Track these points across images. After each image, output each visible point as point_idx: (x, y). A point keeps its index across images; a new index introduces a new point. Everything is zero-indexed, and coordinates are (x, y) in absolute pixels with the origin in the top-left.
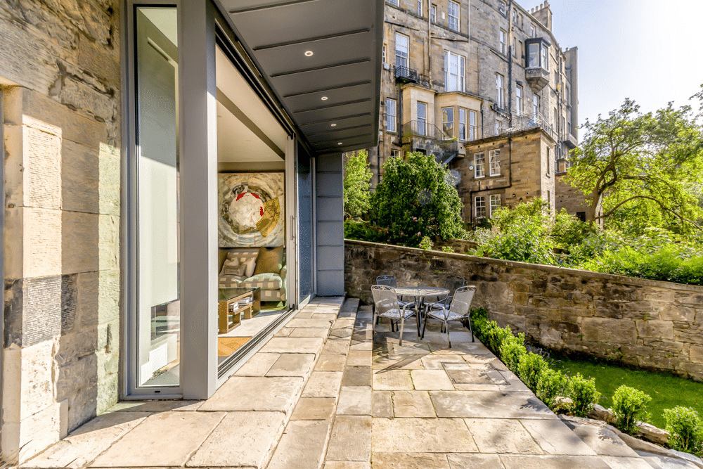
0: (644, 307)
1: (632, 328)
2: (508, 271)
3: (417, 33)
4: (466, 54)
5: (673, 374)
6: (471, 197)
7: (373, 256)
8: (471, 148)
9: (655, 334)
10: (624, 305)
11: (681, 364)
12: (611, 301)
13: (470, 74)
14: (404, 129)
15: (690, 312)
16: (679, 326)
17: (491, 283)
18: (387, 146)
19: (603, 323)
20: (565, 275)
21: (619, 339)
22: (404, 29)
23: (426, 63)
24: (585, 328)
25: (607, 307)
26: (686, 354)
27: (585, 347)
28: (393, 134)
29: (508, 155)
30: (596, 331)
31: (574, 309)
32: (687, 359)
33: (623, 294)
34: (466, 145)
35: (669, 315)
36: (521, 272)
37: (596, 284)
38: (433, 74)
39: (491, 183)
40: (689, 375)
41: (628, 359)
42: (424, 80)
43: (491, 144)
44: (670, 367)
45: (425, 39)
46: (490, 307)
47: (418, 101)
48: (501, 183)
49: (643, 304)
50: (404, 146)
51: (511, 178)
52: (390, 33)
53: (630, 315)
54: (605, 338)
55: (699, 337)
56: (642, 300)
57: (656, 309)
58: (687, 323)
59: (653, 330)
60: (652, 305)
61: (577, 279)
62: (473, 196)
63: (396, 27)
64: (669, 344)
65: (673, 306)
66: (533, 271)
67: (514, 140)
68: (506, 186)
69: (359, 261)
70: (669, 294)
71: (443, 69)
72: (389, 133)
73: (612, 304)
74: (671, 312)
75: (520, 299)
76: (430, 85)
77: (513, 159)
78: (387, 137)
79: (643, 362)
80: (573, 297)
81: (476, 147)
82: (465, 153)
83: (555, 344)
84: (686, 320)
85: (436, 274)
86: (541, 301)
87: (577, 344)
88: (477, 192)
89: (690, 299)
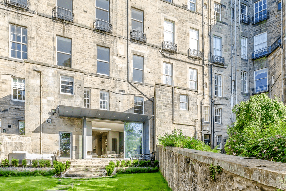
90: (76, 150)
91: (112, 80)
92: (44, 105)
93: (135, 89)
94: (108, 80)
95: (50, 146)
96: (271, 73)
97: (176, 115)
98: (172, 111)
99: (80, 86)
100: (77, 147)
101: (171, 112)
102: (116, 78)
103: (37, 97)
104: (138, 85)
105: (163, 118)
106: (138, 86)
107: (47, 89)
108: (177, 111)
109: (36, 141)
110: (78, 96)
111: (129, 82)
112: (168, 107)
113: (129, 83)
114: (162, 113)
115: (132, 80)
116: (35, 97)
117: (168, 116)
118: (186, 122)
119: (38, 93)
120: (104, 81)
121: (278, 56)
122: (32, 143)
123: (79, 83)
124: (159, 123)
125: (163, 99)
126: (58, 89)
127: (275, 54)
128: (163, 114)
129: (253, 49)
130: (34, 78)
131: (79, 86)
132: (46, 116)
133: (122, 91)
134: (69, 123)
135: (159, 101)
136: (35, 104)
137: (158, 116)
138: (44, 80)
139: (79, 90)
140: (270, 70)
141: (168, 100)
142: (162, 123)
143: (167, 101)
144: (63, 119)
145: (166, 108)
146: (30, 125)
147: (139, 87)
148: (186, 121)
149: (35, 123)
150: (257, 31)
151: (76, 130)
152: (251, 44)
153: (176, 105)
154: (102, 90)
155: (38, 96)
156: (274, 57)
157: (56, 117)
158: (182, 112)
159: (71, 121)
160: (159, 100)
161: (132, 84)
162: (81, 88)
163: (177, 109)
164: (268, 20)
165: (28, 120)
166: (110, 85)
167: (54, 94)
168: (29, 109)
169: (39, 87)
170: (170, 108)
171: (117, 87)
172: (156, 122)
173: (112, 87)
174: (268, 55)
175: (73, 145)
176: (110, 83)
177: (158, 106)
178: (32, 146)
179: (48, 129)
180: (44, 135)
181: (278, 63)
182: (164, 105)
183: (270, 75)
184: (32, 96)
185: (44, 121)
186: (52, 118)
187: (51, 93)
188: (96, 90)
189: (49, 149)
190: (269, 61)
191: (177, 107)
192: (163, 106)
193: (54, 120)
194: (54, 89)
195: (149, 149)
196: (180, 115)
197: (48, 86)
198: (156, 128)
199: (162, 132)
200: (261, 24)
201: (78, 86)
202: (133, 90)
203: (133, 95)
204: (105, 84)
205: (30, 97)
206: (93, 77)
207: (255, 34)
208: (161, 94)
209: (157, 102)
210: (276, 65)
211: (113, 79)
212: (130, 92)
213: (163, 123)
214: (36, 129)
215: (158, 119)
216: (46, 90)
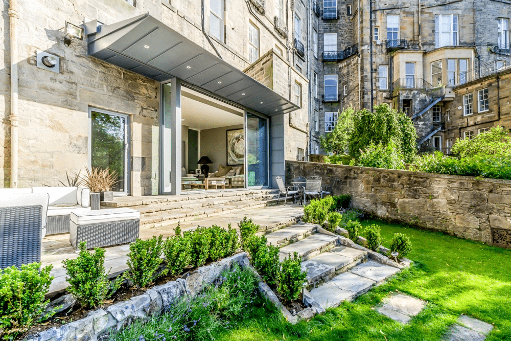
0: (431, 191)
1: (424, 205)
2: (362, 173)
3: (407, 10)
4: (460, 12)
5: (445, 233)
6: (460, 132)
7: (302, 168)
8: (460, 91)
9: (436, 208)
10: (420, 190)
11: (450, 227)
12: (413, 188)
13: (463, 27)
14: (394, 86)
15: (456, 193)
16: (450, 203)
17: (354, 180)
18: (379, 101)
19: (409, 202)
20: (390, 174)
21: (417, 211)
22: (395, 10)
23: (416, 30)
24: (400, 205)
25: (411, 192)
26: (453, 220)
27: (399, 217)
28: (385, 91)
29: (497, 92)
30: (405, 207)
31: (394, 193)
32: (454, 223)
33: (419, 183)
34: (454, 89)
35: (444, 195)
36: (368, 173)
37: (405, 178)
38: (423, 38)
39: (479, 119)
40: (454, 234)
41: (422, 223)
42: (413, 45)
43: (479, 85)
44: (444, 229)
45: (415, 12)
46: (353, 195)
47: (406, 62)
48: (489, 117)
49: (430, 189)
50: (394, 99)
51: (499, 112)
52: (382, 17)
53: (423, 196)
54: (409, 211)
55: (461, 209)
56: (430, 186)
57: (437, 192)
58: (454, 200)
59: (435, 205)
60: (435, 190)
61: (396, 175)
62: (462, 131)
63: (388, 11)
64: (444, 214)
65: (447, 190)
66: (373, 172)
67: (502, 78)
68: (494, 120)
69: (297, 171)
70: (444, 181)
71: (433, 31)
72: (381, 91)
73: (413, 190)
74: (445, 194)
75: (367, 189)
76: (420, 47)
77: (502, 95)
78: (380, 94)
79: (429, 225)
80: (394, 186)
81: (465, 90)
82: (454, 96)
83: (384, 215)
84: (453, 198)
85: (329, 176)
86: (377, 189)
87: (395, 215)
88: (466, 127)
89: (456, 185)
90: (143, 169)
91: (176, 14)
94: (167, 11)
95: (52, 154)
96: (342, 82)
102: (182, 13)
111: (205, 32)
113: (205, 35)
121: (353, 65)
125: (280, 81)
127: (349, 61)
129: (323, 48)
132: (32, 38)
134: (122, 85)
135: (277, 84)
140: (341, 79)
141: (285, 86)
144: (101, 69)
148: (300, 125)
150: (327, 28)
151: (142, 110)
152: (321, 42)
156: (348, 65)
157: (77, 56)
159: (130, 81)
160: (276, 82)
161: (210, 38)
164: (338, 21)
166: (172, 24)
174: (339, 61)
175: (134, 156)
181: (353, 72)
183: (341, 84)
185: (25, 56)
186: (62, 55)
189: (51, 166)
190: (340, 68)
193: (69, 63)
195: (285, 170)
196: (296, 114)
200: (332, 22)
207: (325, 32)
208: (278, 72)
210: (351, 74)
211: (176, 12)
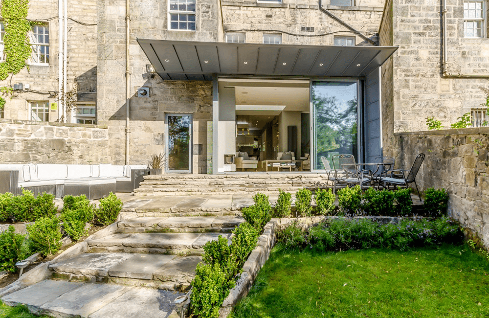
17: (452, 159)
36: (470, 140)
46: (452, 189)
75: (469, 178)
90: (200, 153)
91: (287, 11)
92: (133, 58)
93: (336, 22)
94: (279, 11)
95: (145, 146)
97: (450, 53)
98: (439, 46)
99: (210, 8)
100: (202, 148)
101: (436, 48)
102: (294, 4)
103: (121, 42)
104: (342, 12)
105: (413, 66)
106: (342, 15)
107: (141, 24)
108: (452, 43)
109: (118, 136)
110: (205, 31)
111: (323, 8)
112: (427, 34)
113: (323, 11)
114: (412, 52)
115: (329, 3)
116: (115, 42)
117: (429, 59)
118: (483, 70)
119: (121, 34)
120: (271, 14)
122: (111, 141)
123: (206, 3)
124: (402, 78)
125: (412, 16)
126: (163, 21)
128: (413, 56)
130: (113, 3)
131: (207, 10)
132: (137, 82)
133: (308, 29)
134: (185, 93)
135: (403, 23)
136: (117, 57)
137: (400, 61)
138: (133, 5)
139: (206, 18)
141: (429, 18)
142: (410, 78)
143: (425, 20)
144: (172, 86)
145: (421, 38)
146: (106, 104)
147: (345, 17)
148: (482, 68)
149: (116, 97)
151: (200, 108)
153: (450, 28)
154: (267, 32)
155: (122, 40)
157: (158, 83)
158: (468, 45)
159: (190, 89)
160: (402, 21)
161: (329, 11)
162: (210, 13)
163: (455, 37)
165: (103, 92)
166: (284, 21)
167: (155, 33)
168: (105, 69)
169: (124, 21)
170: (432, 36)
171: (297, 23)
172: (394, 75)
173: (286, 23)
175: (194, 143)
176: (284, 16)
177: (400, 34)
178: (110, 147)
179: (142, 110)
180: (134, 123)
182: (417, 31)
184: (111, 40)
185: (134, 93)
186: (150, 86)
187: (149, 31)
188: (256, 33)
189: (145, 153)
191: (456, 32)
192: (414, 33)
193: (154, 89)
194: (155, 22)
195: (382, 147)
196: (464, 53)
197: (142, 17)
198: (395, 93)
199: (411, 101)
201: (204, 9)
202: (331, 24)
203: (330, 35)
204: (273, 19)
205: (107, 44)
206: (249, 8)
208: (407, 5)
209: (396, 26)
211: (288, 7)
212: (325, 29)
213: (413, 78)
214: (119, 112)
215: (398, 70)
216: (138, 26)
